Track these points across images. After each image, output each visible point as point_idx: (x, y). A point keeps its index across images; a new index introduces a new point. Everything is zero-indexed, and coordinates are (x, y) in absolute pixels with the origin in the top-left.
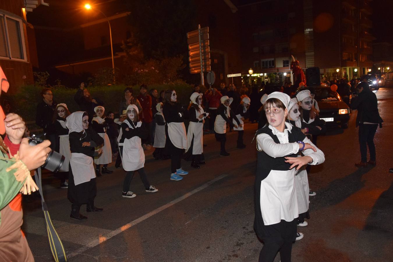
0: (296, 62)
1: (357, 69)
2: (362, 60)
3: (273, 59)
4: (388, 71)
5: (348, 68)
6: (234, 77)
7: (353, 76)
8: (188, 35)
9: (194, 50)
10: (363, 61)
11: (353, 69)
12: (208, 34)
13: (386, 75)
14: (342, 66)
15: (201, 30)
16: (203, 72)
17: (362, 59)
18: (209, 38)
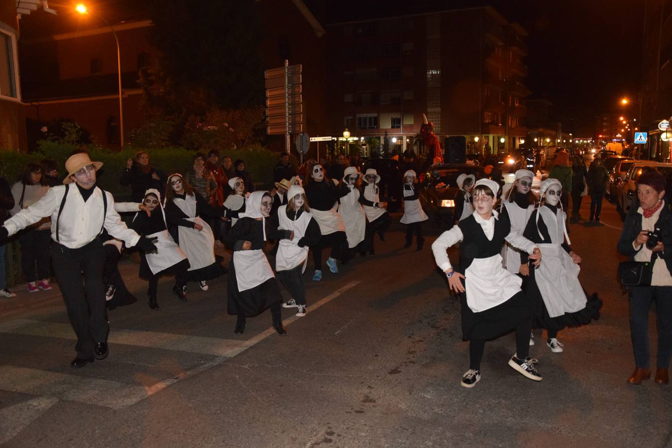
0: (429, 124)
1: (504, 138)
2: (511, 125)
3: (375, 115)
4: (548, 145)
5: (491, 137)
6: (320, 142)
7: (498, 149)
8: (267, 74)
9: (273, 98)
10: (513, 127)
11: (499, 138)
12: (301, 76)
13: (546, 150)
14: (482, 133)
15: (288, 69)
16: (289, 133)
17: (511, 122)
18: (301, 81)
